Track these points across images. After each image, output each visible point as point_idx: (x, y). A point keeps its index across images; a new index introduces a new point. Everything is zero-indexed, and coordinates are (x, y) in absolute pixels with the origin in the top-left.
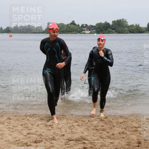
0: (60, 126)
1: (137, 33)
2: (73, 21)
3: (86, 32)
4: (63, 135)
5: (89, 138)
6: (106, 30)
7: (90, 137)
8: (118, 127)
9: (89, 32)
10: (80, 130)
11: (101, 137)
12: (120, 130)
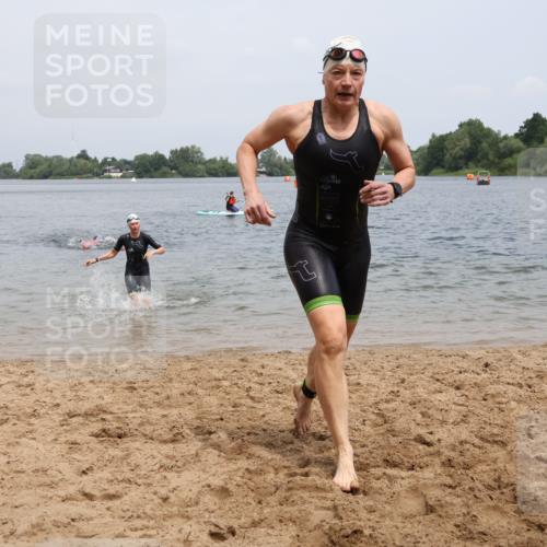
0: (50, 385)
1: (223, 176)
2: (84, 152)
3: (113, 175)
4: (58, 405)
5: (114, 409)
6: (156, 169)
7: (117, 407)
8: (181, 382)
9: (120, 174)
10: (95, 391)
11: (141, 406)
12: (184, 387)
